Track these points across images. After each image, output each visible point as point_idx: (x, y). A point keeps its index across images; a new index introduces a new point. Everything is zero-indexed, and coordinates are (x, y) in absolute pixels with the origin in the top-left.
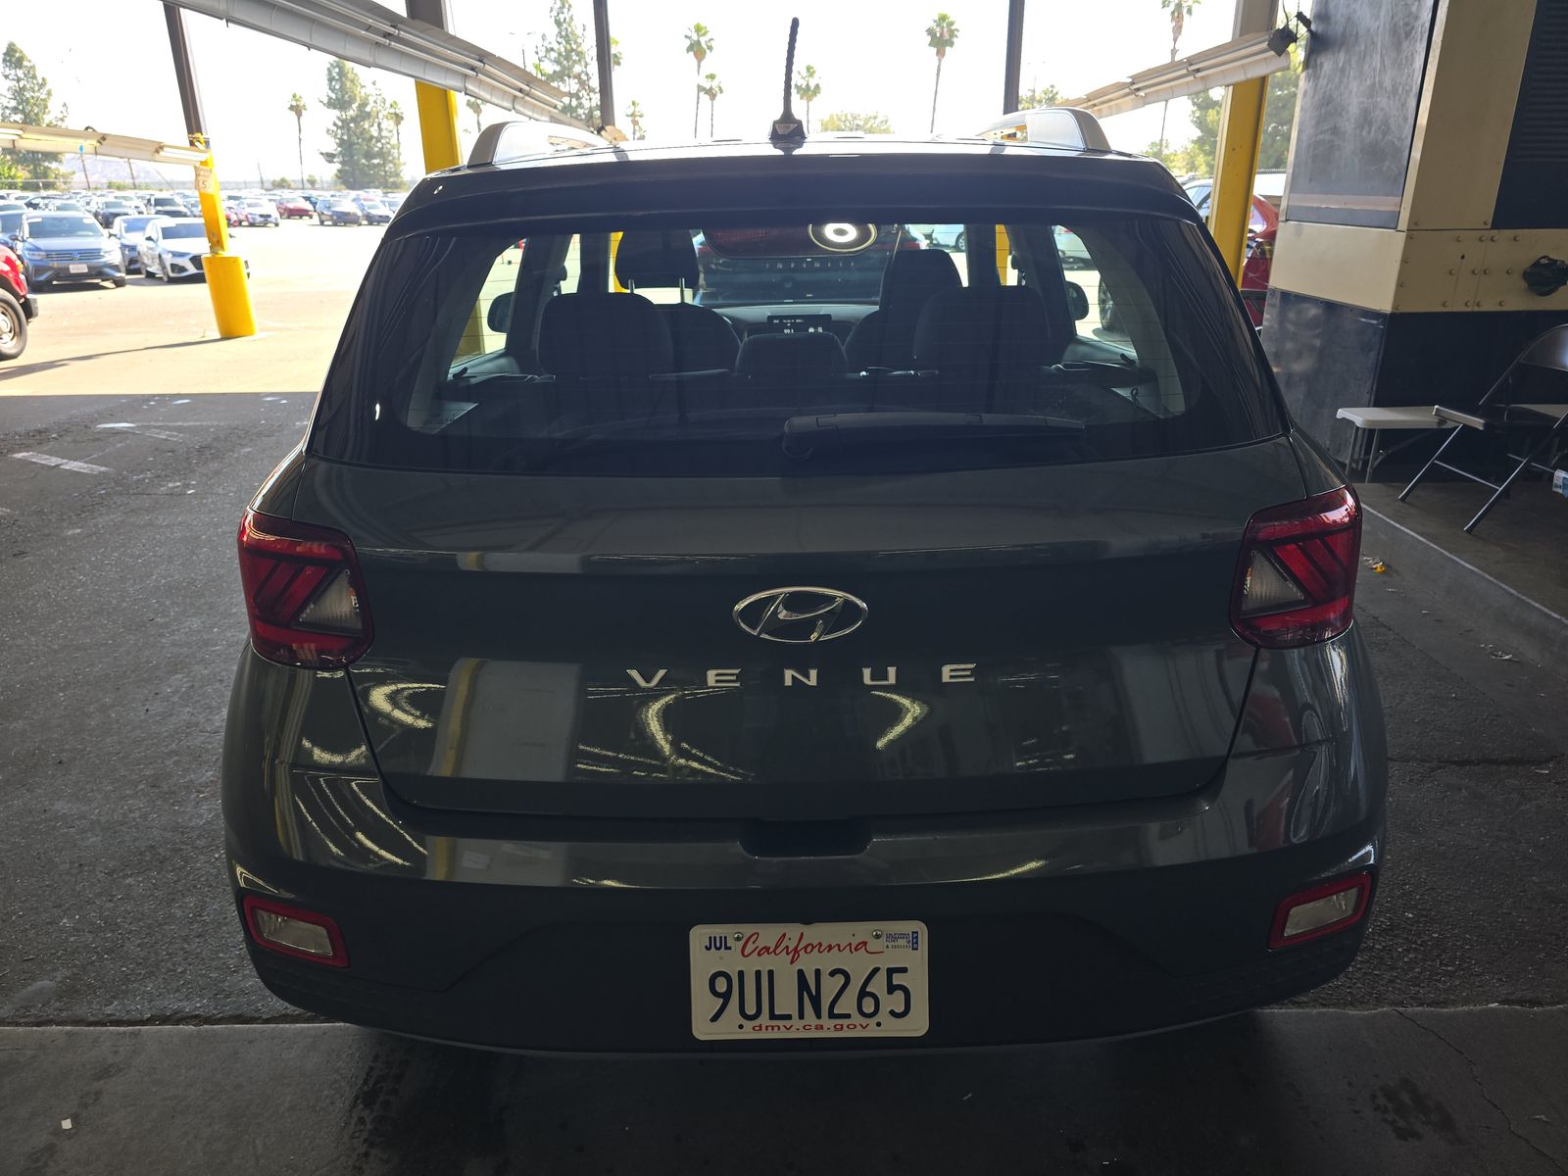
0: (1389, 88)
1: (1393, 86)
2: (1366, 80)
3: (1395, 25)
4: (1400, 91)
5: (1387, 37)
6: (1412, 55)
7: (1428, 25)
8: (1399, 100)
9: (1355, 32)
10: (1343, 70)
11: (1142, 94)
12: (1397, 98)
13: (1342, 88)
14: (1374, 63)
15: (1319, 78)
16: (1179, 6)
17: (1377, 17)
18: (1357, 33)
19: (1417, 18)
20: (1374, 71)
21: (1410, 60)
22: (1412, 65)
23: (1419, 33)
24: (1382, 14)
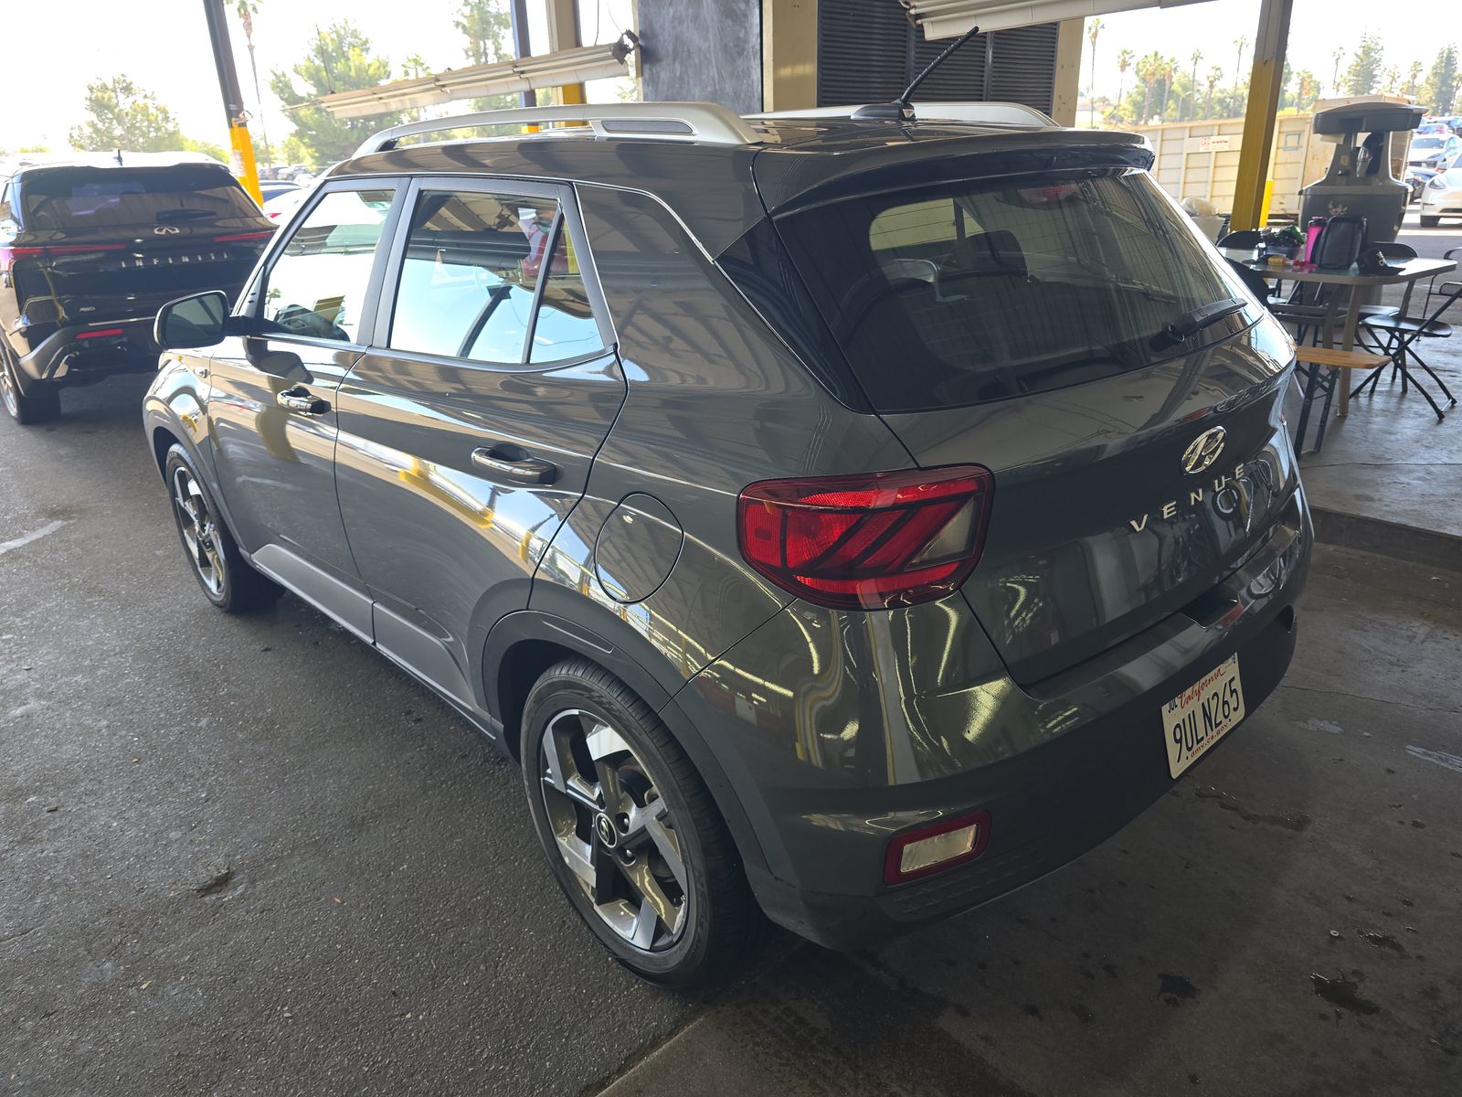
0: (731, 94)
1: (735, 93)
2: (707, 87)
3: (726, 45)
4: (743, 96)
5: (720, 55)
6: (748, 69)
7: (758, 47)
8: (744, 103)
9: (686, 49)
10: (681, 78)
11: (448, 90)
12: (741, 102)
13: (684, 92)
14: (711, 74)
15: (658, 84)
16: (243, 4)
17: (706, 39)
18: (689, 50)
19: (746, 41)
20: (713, 79)
21: (747, 73)
22: (749, 77)
23: (751, 53)
24: (711, 36)
